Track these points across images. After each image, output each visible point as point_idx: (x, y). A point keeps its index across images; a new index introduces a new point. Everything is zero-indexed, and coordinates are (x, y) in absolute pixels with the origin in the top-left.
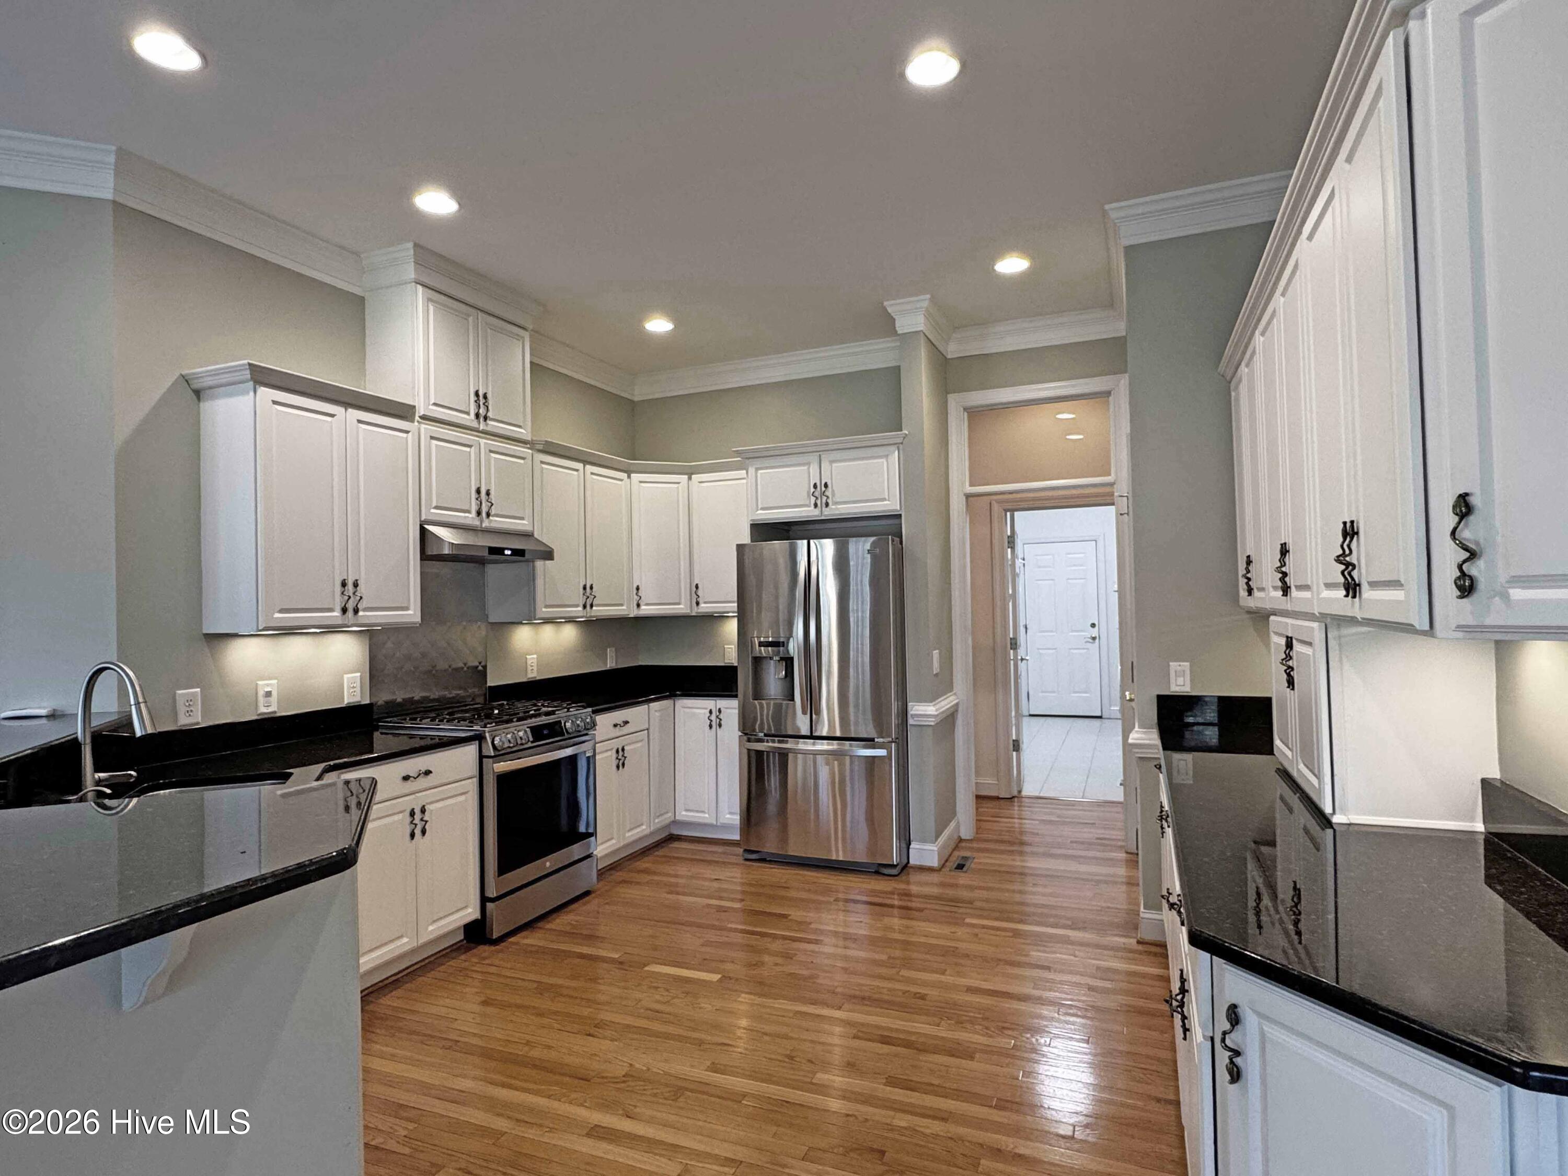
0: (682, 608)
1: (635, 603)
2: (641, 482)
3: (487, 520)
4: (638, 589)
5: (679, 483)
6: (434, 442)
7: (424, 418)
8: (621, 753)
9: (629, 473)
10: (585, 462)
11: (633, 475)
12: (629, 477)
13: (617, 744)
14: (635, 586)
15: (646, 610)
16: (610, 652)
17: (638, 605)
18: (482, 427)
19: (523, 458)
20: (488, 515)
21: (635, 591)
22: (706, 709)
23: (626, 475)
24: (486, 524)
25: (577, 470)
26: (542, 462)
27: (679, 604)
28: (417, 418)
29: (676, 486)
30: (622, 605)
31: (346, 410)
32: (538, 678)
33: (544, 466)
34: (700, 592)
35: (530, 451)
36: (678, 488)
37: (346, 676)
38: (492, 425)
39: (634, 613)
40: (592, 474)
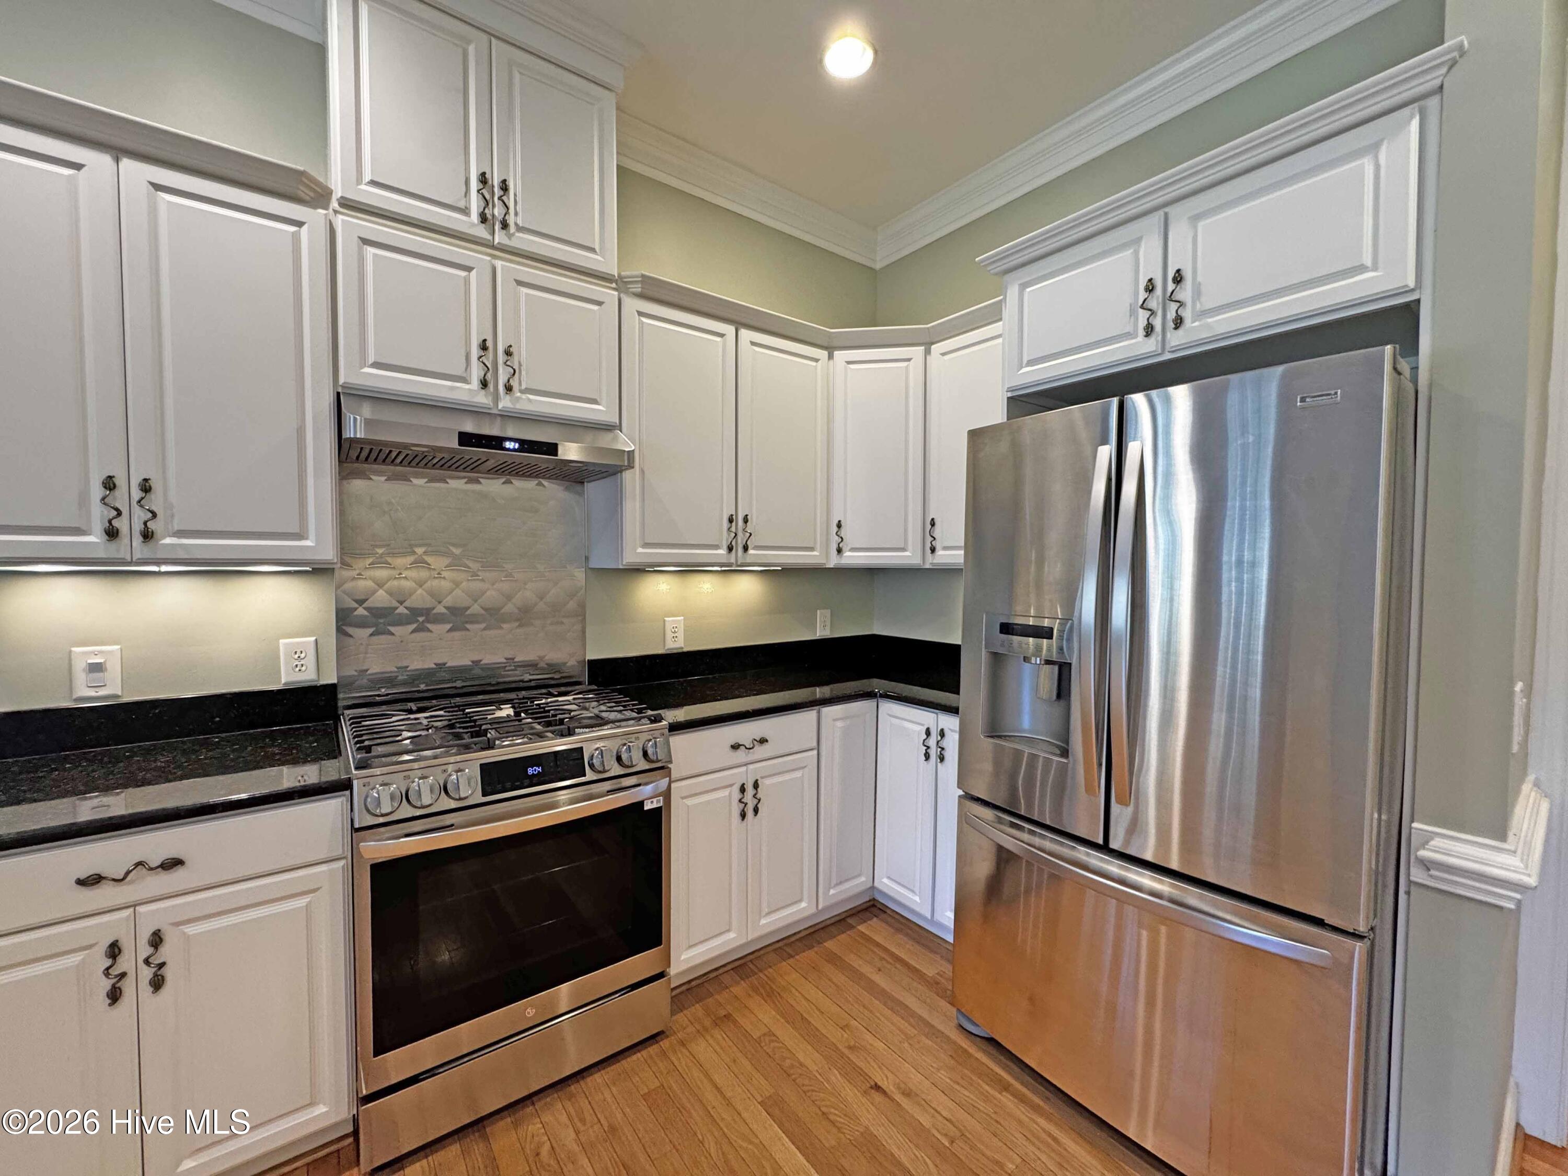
0: (910, 557)
1: (835, 546)
2: (849, 363)
3: (508, 397)
4: (839, 525)
5: (909, 360)
6: (371, 251)
7: (348, 205)
8: (750, 791)
9: (830, 350)
10: (739, 325)
11: (837, 353)
12: (831, 357)
13: (746, 775)
14: (835, 522)
15: (851, 558)
16: (822, 616)
17: (839, 551)
18: (499, 237)
19: (600, 303)
20: (509, 389)
21: (835, 529)
22: (923, 725)
23: (825, 353)
24: (505, 403)
25: (722, 335)
26: (640, 314)
27: (903, 549)
28: (334, 204)
29: (904, 364)
30: (812, 549)
31: (117, 161)
32: (685, 650)
33: (644, 320)
34: (937, 532)
35: (616, 293)
36: (907, 367)
37: (281, 641)
38: (522, 241)
39: (833, 561)
40: (753, 343)
